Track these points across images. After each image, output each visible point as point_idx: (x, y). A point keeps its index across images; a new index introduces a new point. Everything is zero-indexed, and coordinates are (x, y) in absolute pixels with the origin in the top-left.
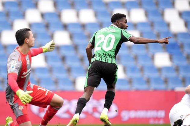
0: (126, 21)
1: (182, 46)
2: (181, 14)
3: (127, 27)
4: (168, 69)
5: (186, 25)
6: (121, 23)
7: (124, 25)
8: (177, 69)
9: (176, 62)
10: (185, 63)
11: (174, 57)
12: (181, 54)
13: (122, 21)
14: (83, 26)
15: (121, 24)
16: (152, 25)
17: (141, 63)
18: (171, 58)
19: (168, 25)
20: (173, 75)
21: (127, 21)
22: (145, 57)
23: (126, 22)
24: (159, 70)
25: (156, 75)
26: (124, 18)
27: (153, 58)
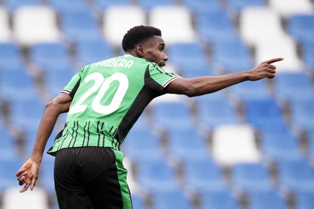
0: (161, 44)
1: (287, 109)
2: (286, 23)
3: (166, 60)
4: (249, 169)
5: (300, 51)
6: (149, 50)
7: (159, 55)
8: (274, 171)
9: (273, 152)
10: (294, 154)
11: (267, 137)
12: (285, 129)
13: (152, 46)
14: (26, 52)
15: (150, 53)
16: (209, 50)
17: (178, 152)
18: (258, 141)
19: (252, 51)
20: (264, 185)
21: (164, 45)
22: (189, 136)
23: (162, 47)
24: (227, 171)
25: (217, 185)
26: (156, 37)
27: (209, 140)
